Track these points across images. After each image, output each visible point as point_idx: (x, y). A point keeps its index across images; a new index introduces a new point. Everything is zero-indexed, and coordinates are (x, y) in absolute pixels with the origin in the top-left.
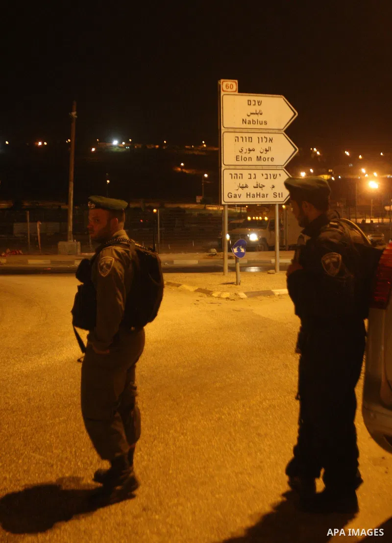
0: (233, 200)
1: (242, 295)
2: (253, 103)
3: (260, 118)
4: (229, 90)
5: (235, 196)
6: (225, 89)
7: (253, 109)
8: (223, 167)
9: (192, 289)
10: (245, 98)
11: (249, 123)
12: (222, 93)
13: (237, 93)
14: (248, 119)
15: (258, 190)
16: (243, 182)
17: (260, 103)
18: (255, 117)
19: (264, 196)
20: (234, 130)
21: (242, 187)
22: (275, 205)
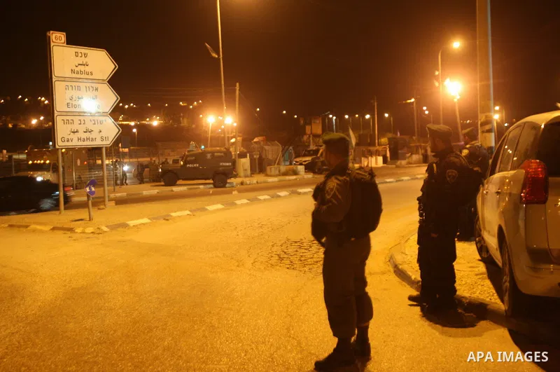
0: (66, 144)
1: (105, 229)
2: (80, 55)
3: (87, 69)
4: (58, 41)
5: (68, 141)
6: (54, 40)
7: (80, 60)
8: (56, 113)
9: (47, 228)
10: (73, 50)
11: (78, 73)
12: (52, 44)
13: (65, 45)
14: (76, 69)
15: (88, 135)
16: (75, 127)
17: (86, 55)
18: (82, 68)
19: (92, 140)
20: (64, 79)
21: (73, 132)
22: (102, 148)
